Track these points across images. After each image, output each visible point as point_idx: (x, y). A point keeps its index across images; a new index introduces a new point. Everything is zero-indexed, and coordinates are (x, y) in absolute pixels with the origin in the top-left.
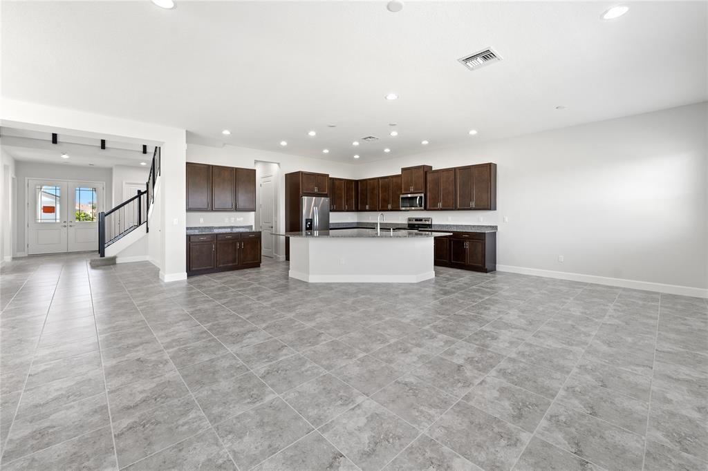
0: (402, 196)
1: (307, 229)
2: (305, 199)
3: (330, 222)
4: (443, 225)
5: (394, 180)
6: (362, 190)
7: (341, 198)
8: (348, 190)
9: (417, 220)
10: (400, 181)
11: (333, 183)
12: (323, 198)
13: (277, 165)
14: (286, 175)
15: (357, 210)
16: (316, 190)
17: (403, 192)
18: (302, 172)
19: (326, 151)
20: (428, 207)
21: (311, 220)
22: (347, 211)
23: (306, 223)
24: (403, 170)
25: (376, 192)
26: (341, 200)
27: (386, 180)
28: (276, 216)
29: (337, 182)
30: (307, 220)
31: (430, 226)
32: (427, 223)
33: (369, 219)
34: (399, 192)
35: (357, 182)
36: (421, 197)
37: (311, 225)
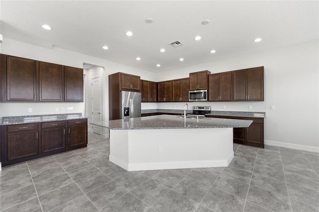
0: (190, 92)
1: (125, 115)
2: (123, 93)
3: (141, 109)
4: (219, 112)
5: (184, 81)
6: (160, 89)
7: (147, 94)
8: (152, 88)
9: (199, 108)
10: (188, 82)
11: (142, 84)
12: (135, 93)
13: (102, 68)
14: (109, 76)
15: (157, 101)
16: (131, 87)
17: (191, 89)
18: (121, 73)
19: (138, 59)
20: (210, 99)
21: (129, 108)
22: (151, 102)
23: (125, 110)
24: (191, 74)
25: (170, 89)
26: (148, 95)
27: (178, 82)
28: (102, 105)
29: (145, 83)
30: (125, 109)
31: (210, 112)
32: (207, 110)
33: (165, 107)
34: (187, 90)
35: (157, 83)
36: (205, 92)
37: (128, 112)
